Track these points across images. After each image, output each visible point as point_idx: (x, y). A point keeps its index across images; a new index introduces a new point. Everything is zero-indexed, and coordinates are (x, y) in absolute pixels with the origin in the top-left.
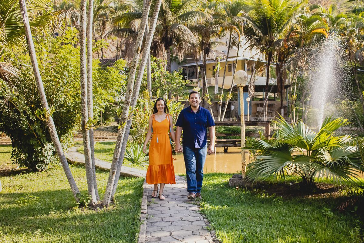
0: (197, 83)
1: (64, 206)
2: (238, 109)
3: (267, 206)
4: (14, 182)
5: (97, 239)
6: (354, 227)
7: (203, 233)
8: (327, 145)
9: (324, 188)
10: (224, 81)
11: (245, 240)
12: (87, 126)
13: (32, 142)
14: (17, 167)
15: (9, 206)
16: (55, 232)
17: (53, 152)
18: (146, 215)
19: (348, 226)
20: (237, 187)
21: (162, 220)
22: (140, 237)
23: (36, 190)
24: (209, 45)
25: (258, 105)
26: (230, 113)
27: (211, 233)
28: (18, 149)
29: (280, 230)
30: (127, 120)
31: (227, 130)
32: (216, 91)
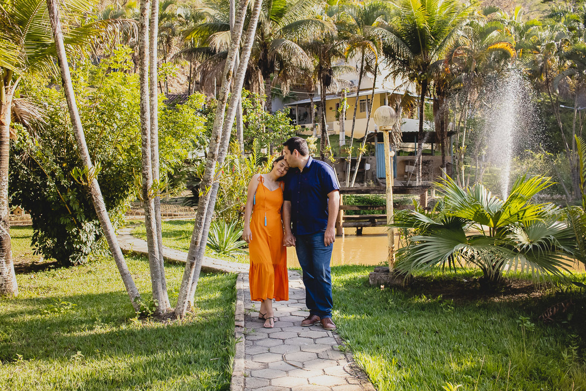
0: (312, 129)
1: (116, 317)
2: (376, 168)
3: (430, 314)
4: (37, 281)
5: (169, 366)
6: (567, 346)
7: (334, 355)
8: (522, 218)
9: (517, 286)
10: (353, 126)
11: (400, 366)
12: (151, 192)
13: (63, 221)
14: (41, 259)
15: (29, 317)
16: (104, 356)
17: (96, 235)
18: (243, 329)
19: (558, 344)
20: (382, 287)
21: (269, 337)
22: (236, 362)
23: (70, 293)
24: (331, 72)
25: (406, 162)
26: (364, 175)
27: (345, 356)
28: (42, 232)
29: (453, 351)
30: (212, 183)
31: (359, 201)
32: (342, 143)
